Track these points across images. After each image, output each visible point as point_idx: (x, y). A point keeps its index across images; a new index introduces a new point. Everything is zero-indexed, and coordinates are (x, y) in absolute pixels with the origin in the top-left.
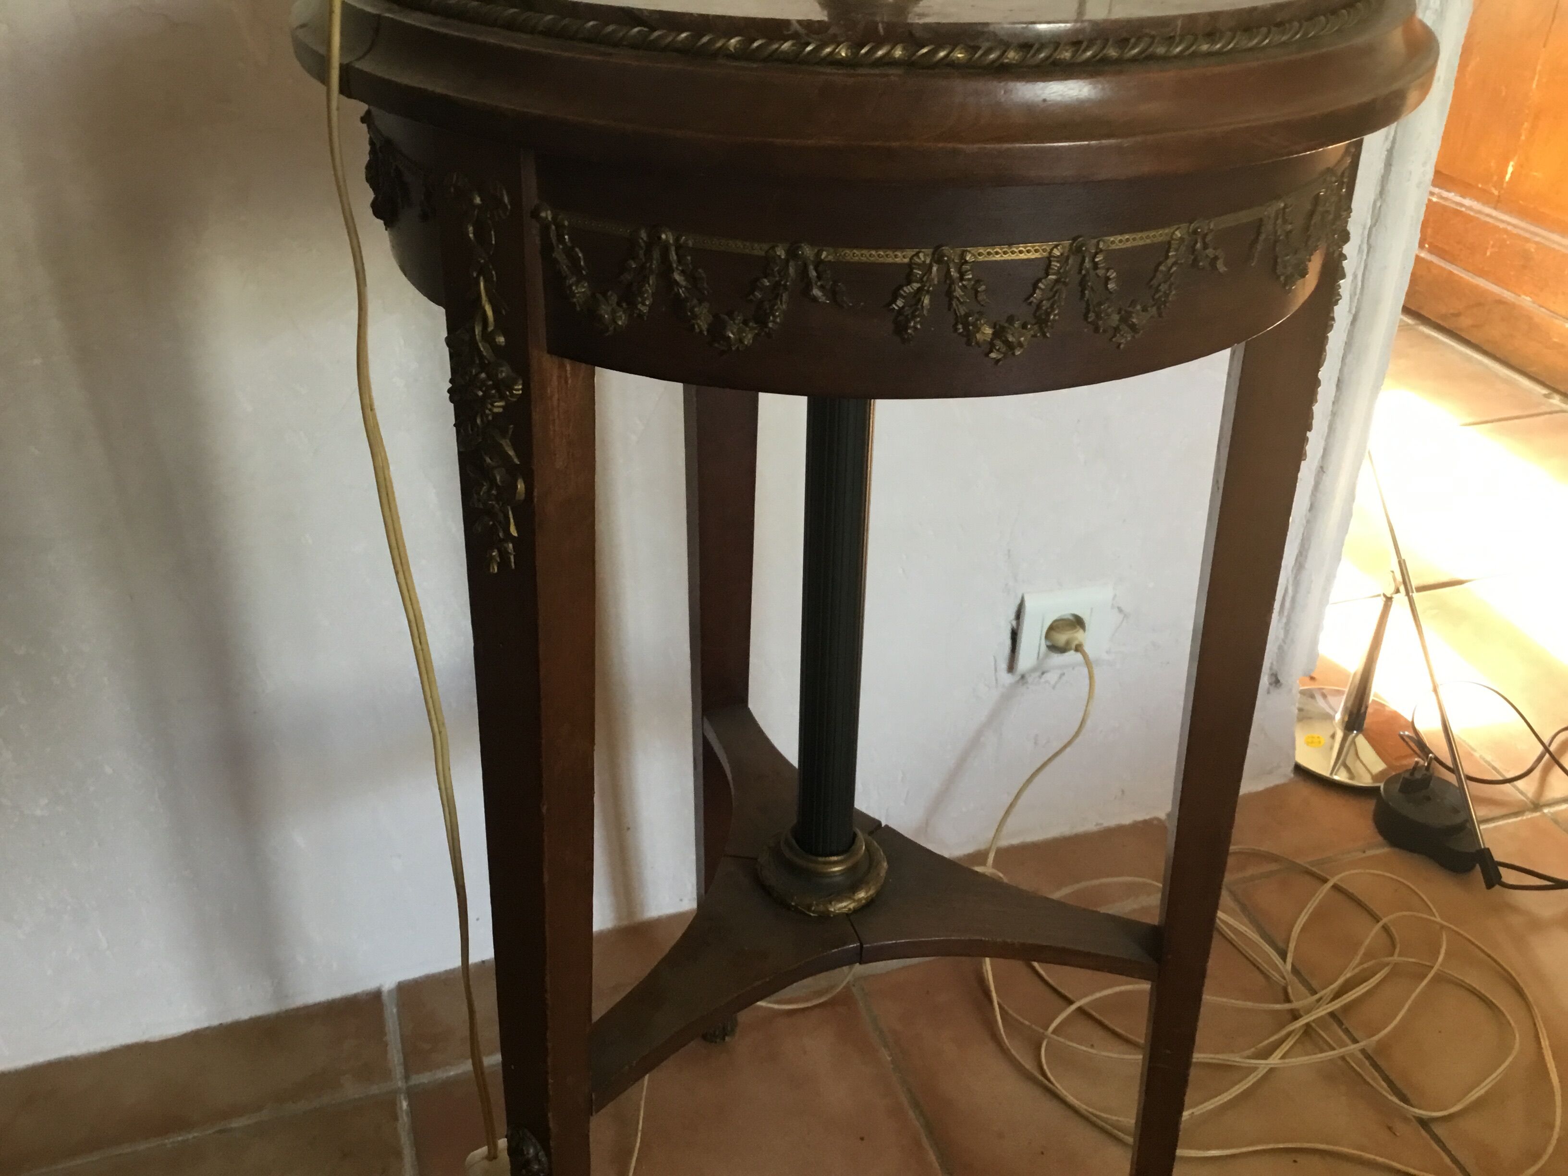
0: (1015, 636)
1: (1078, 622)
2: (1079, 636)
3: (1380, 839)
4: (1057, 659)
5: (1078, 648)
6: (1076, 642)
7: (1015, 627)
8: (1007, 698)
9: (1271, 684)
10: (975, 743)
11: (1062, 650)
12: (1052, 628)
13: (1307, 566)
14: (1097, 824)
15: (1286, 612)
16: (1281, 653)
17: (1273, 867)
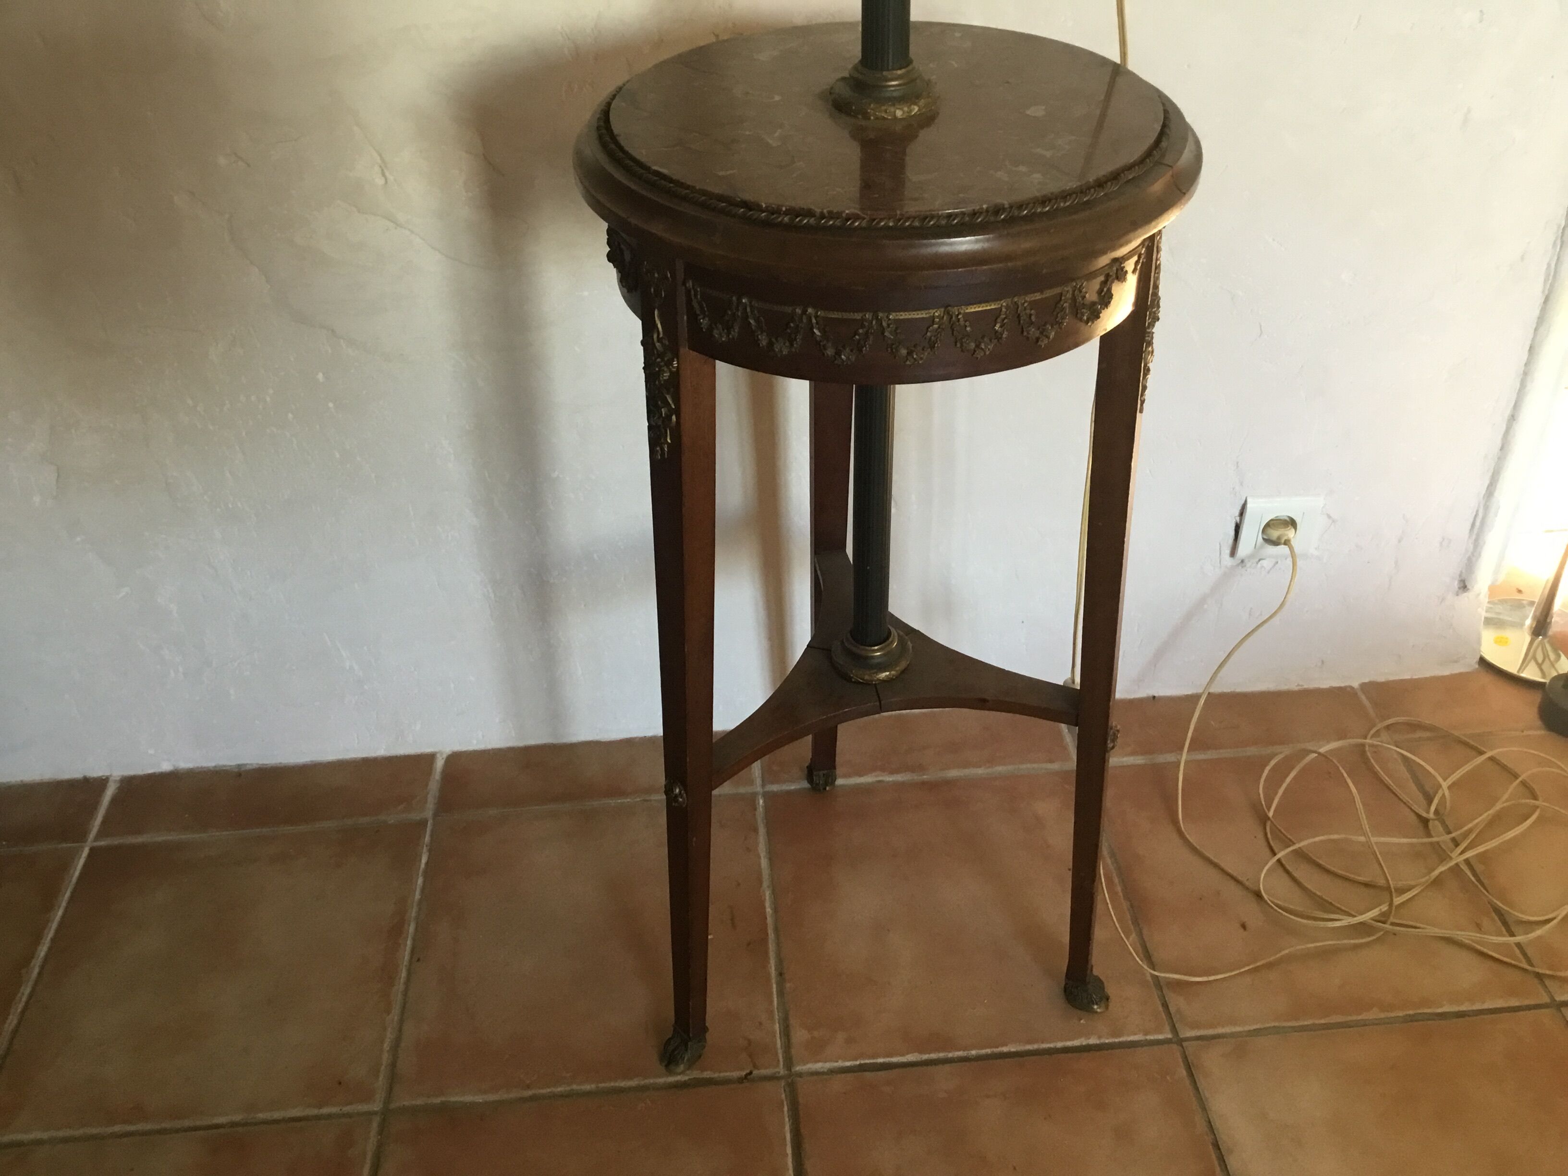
0: (1238, 528)
1: (1292, 523)
2: (1290, 533)
3: (1539, 723)
4: (1271, 550)
5: (1287, 543)
6: (1285, 538)
7: (1238, 522)
8: (1227, 576)
9: (1459, 588)
10: (1198, 607)
11: (1276, 543)
12: (1268, 525)
13: (1496, 494)
14: (1298, 685)
15: (1476, 530)
16: (1470, 563)
17: (1438, 734)
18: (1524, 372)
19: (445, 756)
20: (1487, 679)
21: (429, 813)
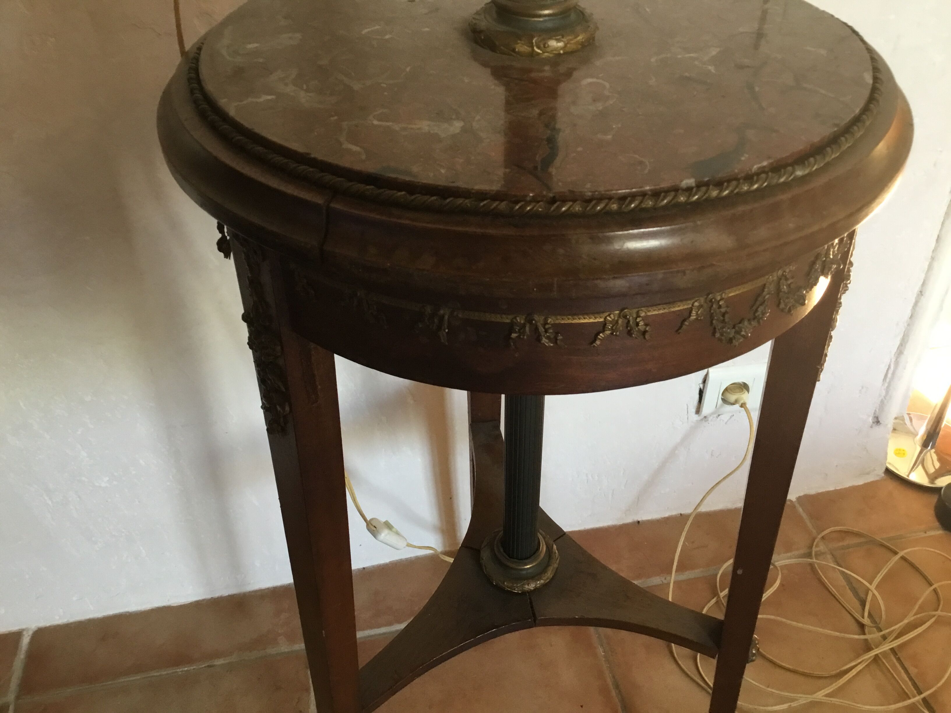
0: (701, 393)
1: (745, 387)
2: (744, 395)
3: (937, 524)
4: (728, 408)
5: (743, 405)
6: (742, 402)
7: (702, 388)
8: (694, 428)
9: (873, 423)
10: (672, 454)
11: (732, 404)
12: (726, 390)
13: (905, 352)
15: (888, 380)
16: (882, 405)
17: (862, 540)
18: (932, 257)
19: (31, 633)
20: (891, 485)
21: (11, 697)
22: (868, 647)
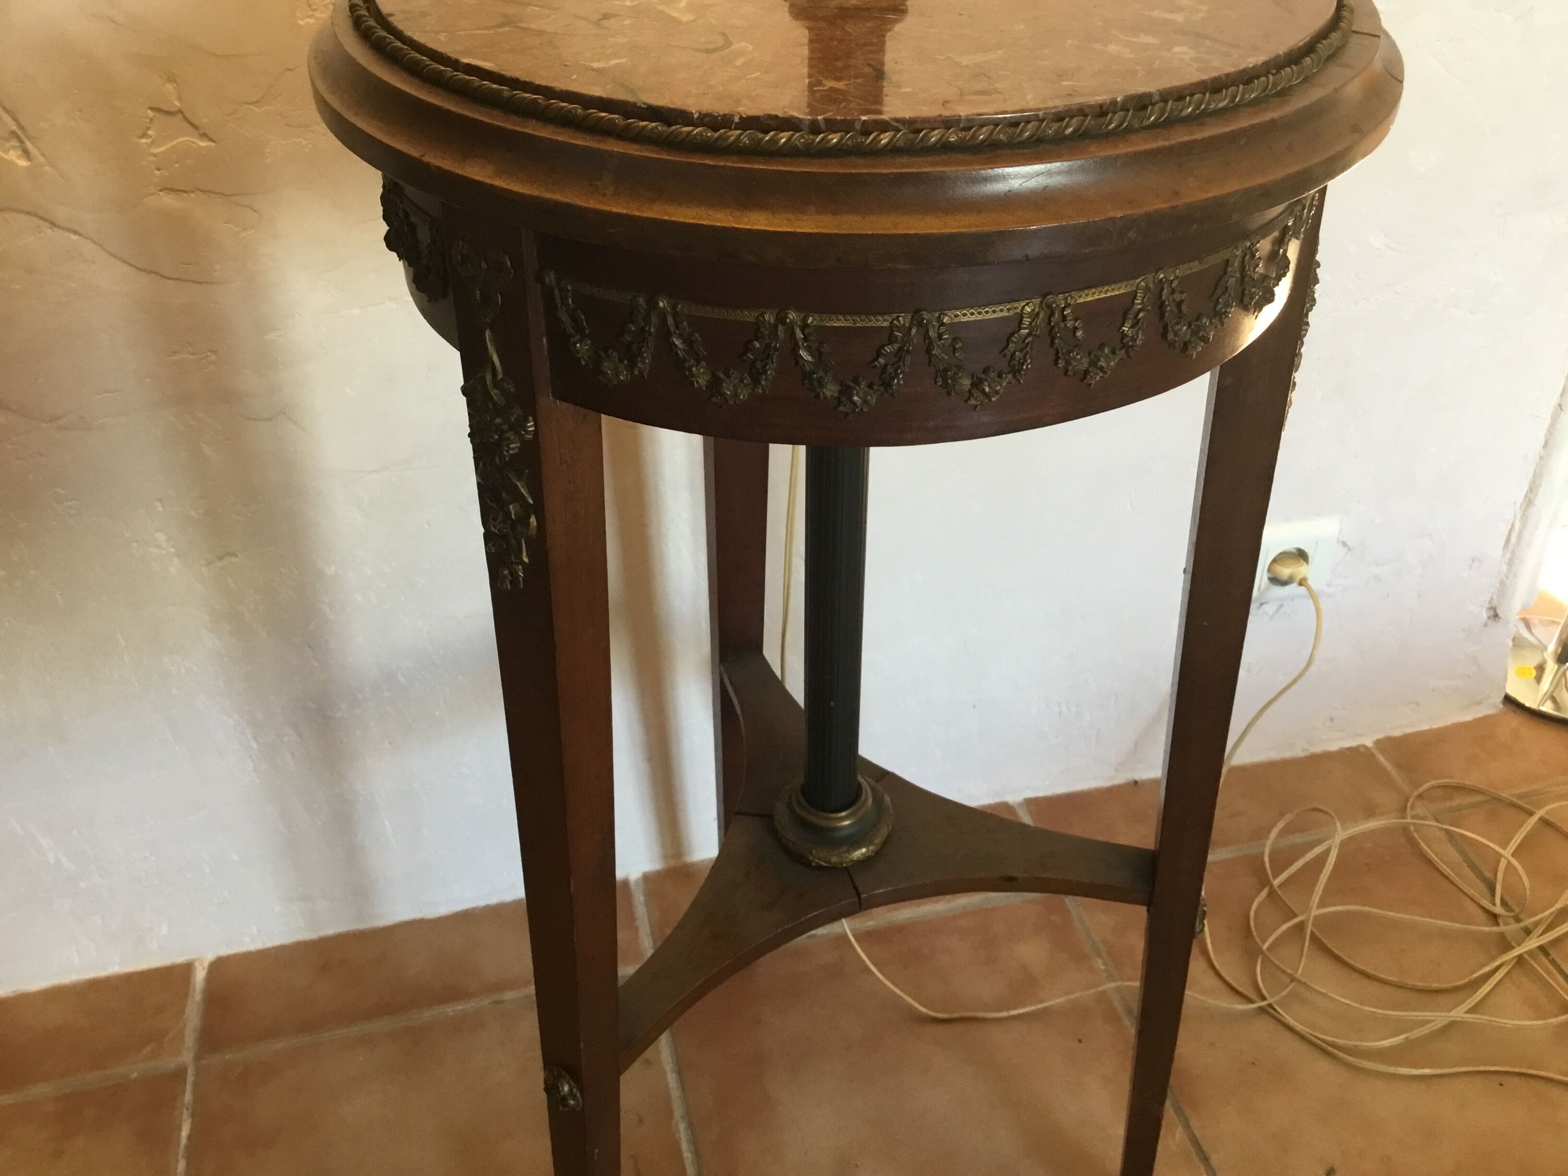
1: (1301, 555)
4: (1277, 591)
5: (1302, 583)
6: (1300, 576)
11: (1284, 583)
12: (1274, 562)
14: (1303, 750)
15: (1511, 547)
16: (1503, 588)
17: (1479, 798)
19: (206, 964)
20: (1515, 721)
21: (187, 1057)
22: (1505, 945)
